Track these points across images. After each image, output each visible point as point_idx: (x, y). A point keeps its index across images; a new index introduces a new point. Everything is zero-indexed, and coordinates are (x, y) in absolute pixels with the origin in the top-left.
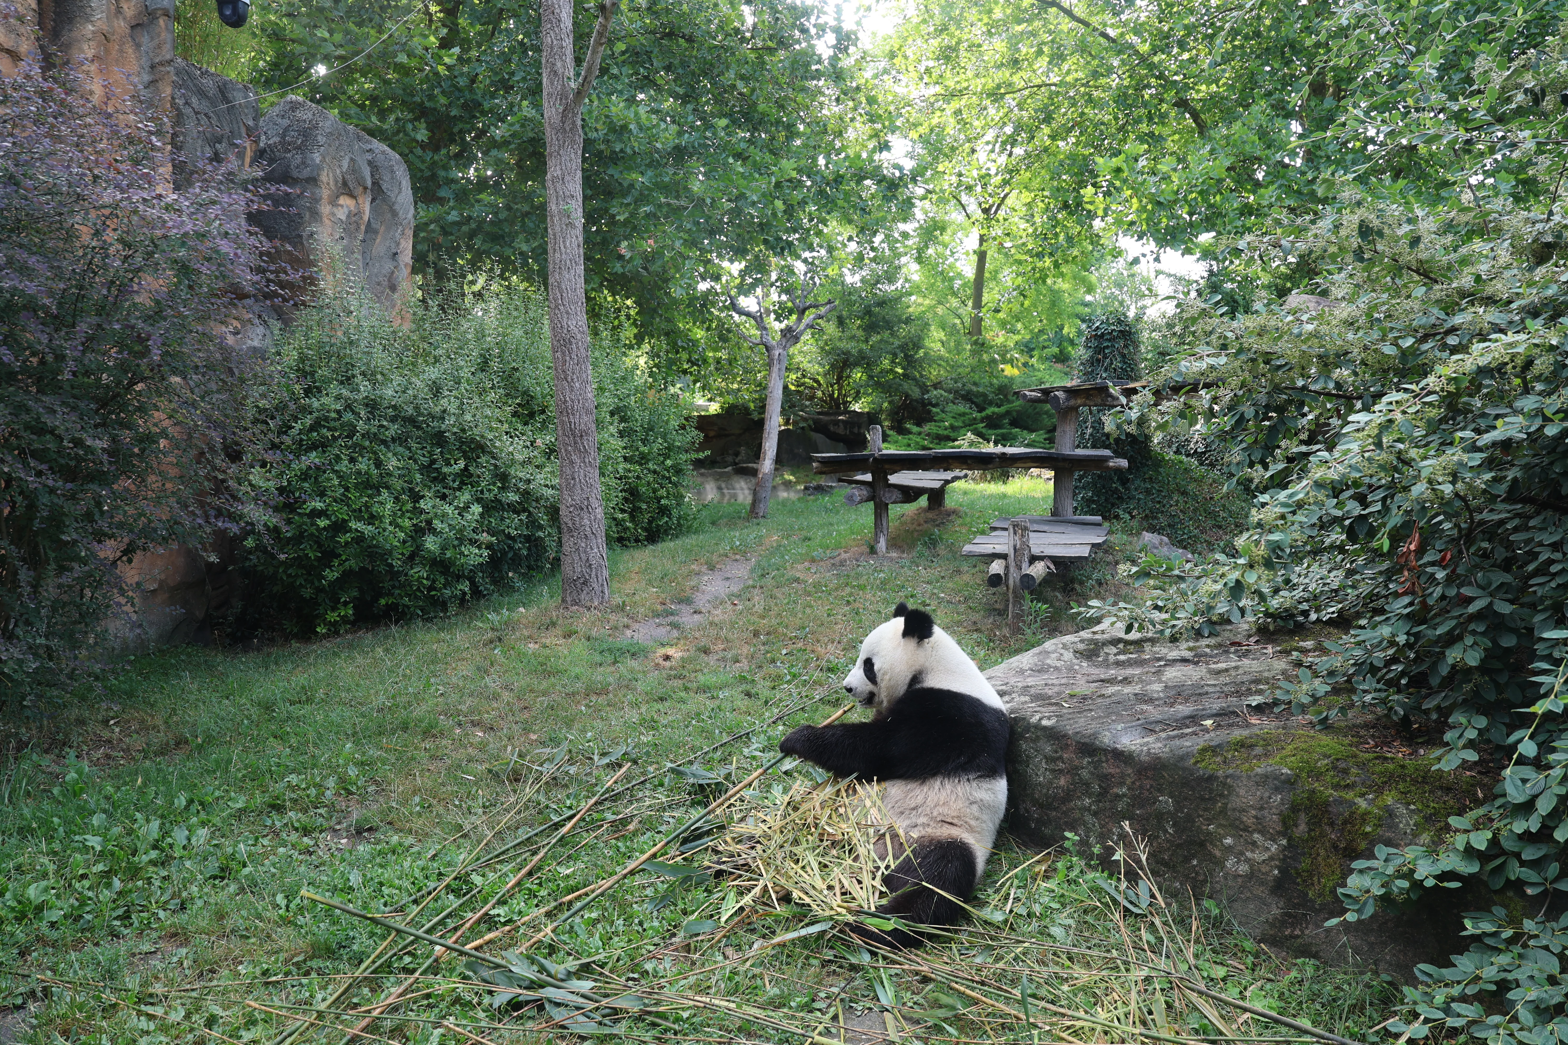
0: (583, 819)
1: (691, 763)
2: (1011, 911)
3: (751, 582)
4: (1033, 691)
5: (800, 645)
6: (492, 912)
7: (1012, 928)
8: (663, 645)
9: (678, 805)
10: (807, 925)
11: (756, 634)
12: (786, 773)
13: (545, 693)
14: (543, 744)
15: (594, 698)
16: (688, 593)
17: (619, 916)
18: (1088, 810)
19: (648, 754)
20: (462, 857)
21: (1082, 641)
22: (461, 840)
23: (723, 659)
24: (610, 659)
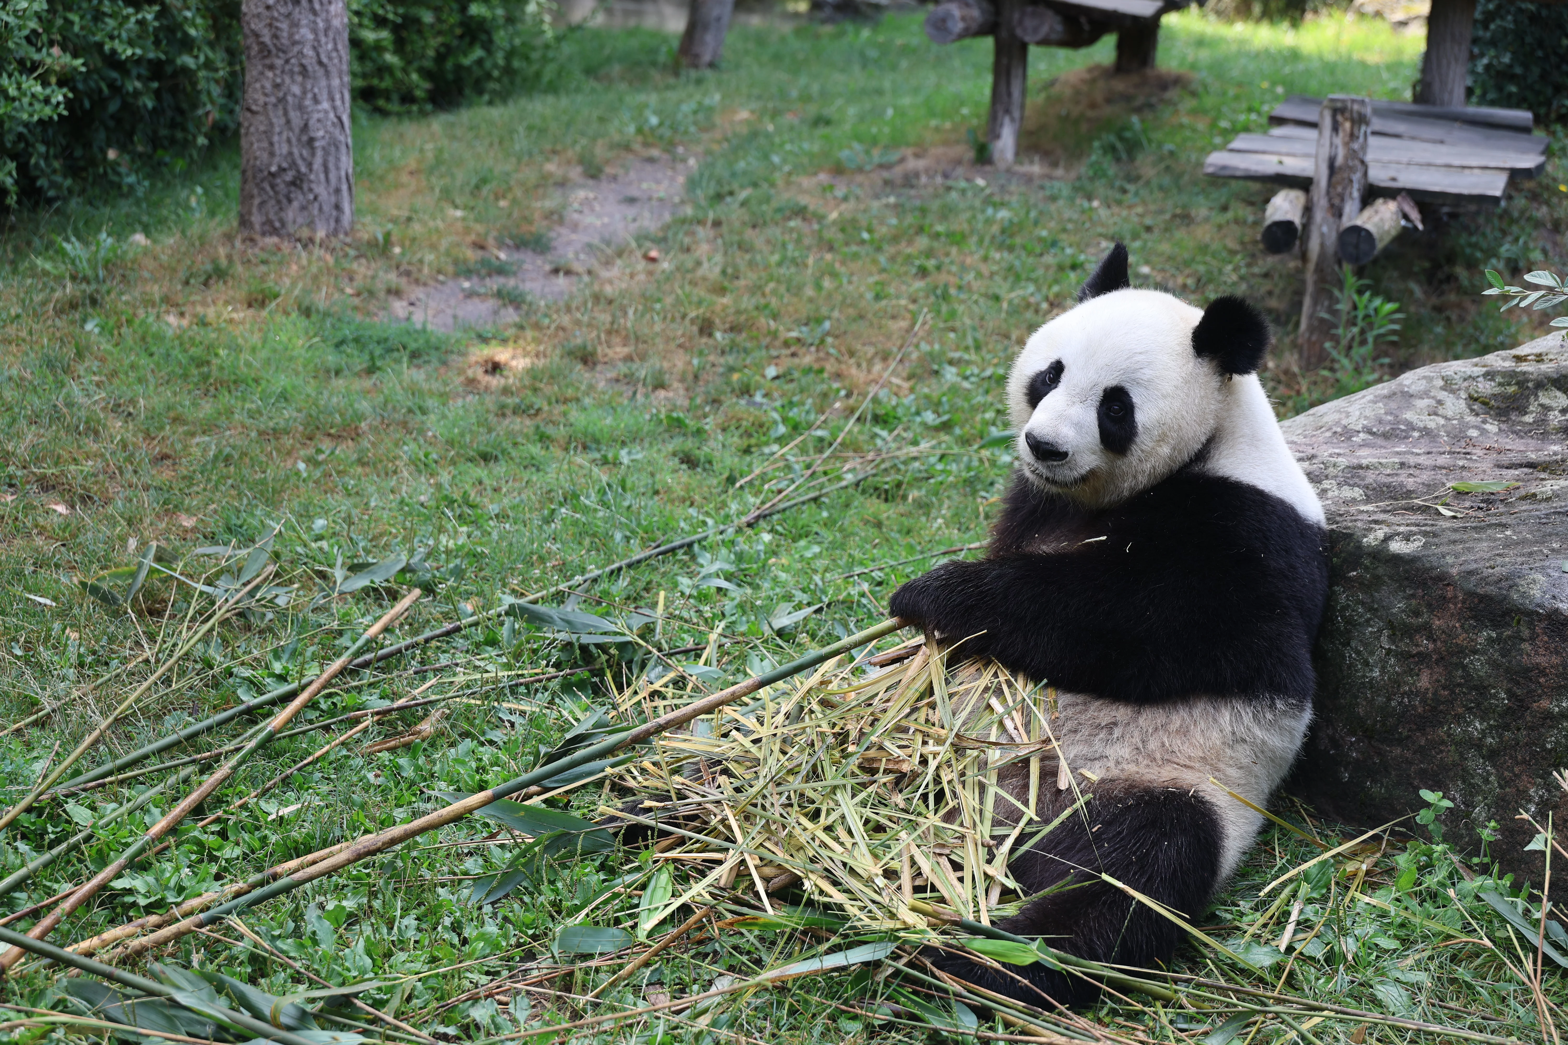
0: (312, 705)
1: (560, 598)
2: (1290, 949)
3: (689, 211)
4: (1371, 477)
5: (808, 359)
6: (118, 884)
7: (1291, 982)
8: (484, 340)
9: (530, 690)
10: (835, 949)
11: (706, 328)
12: (780, 633)
13: (209, 427)
14: (211, 538)
15: (326, 445)
16: (539, 226)
17: (405, 911)
18: (1478, 745)
19: (458, 573)
20: (39, 767)
21: (1490, 375)
22: (35, 732)
23: (629, 379)
24: (360, 362)
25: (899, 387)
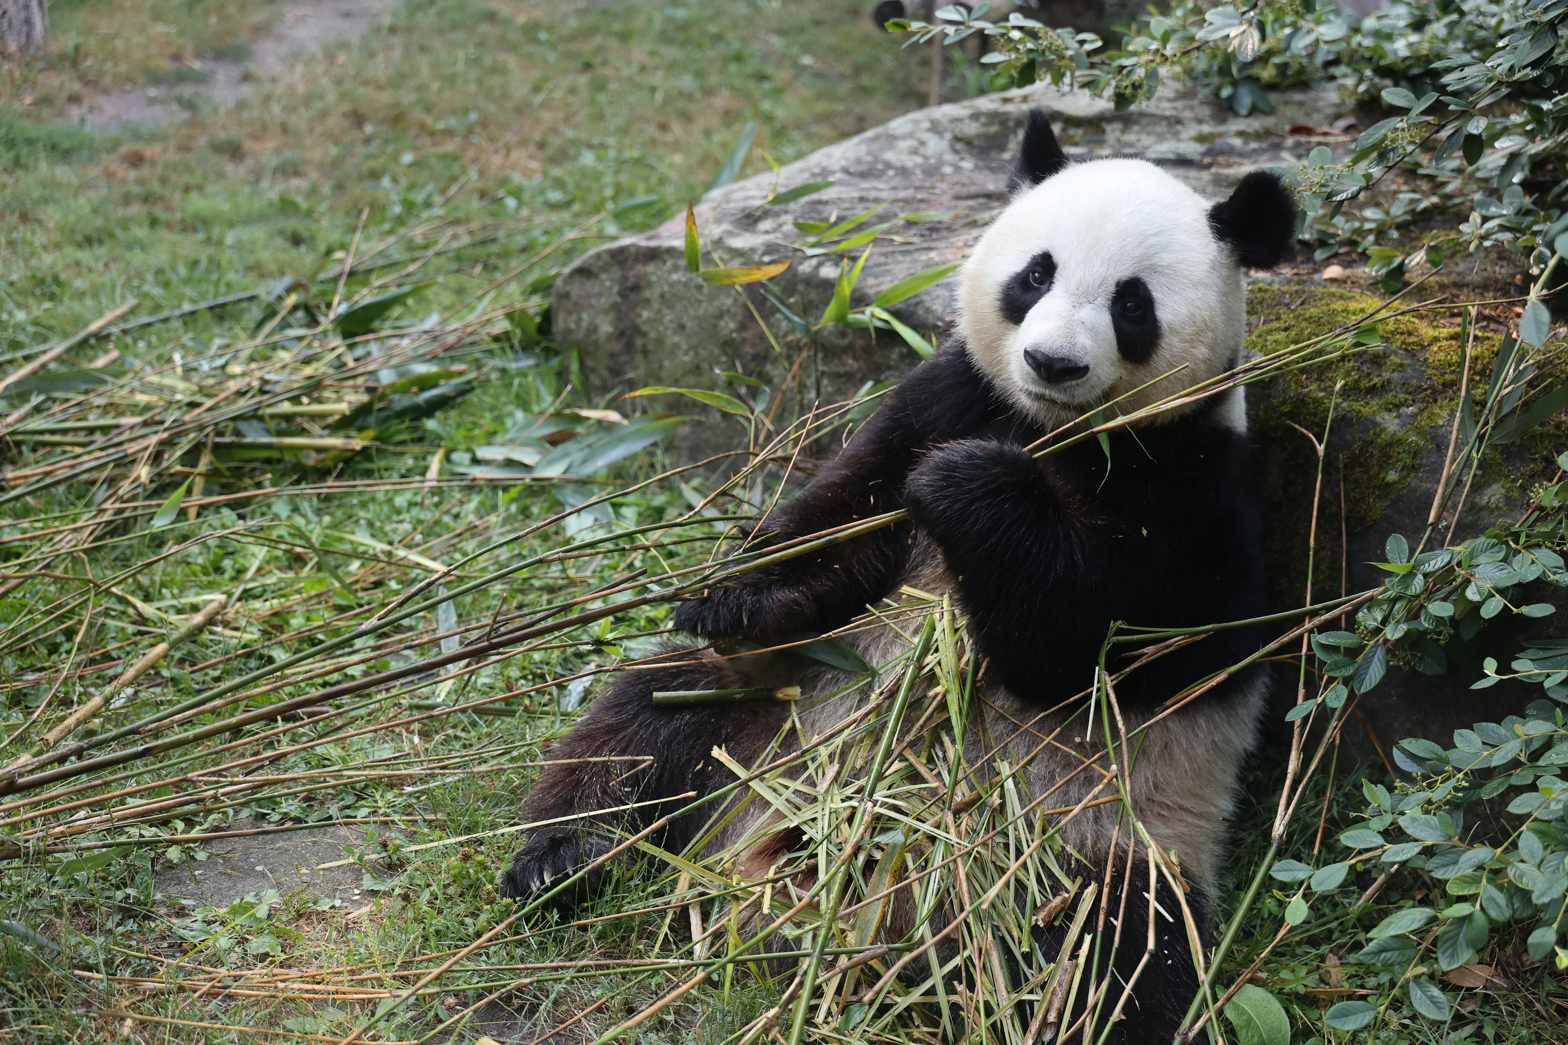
5: (450, 147)
11: (357, 121)
16: (244, 38)
21: (976, 116)
25: (532, 170)
